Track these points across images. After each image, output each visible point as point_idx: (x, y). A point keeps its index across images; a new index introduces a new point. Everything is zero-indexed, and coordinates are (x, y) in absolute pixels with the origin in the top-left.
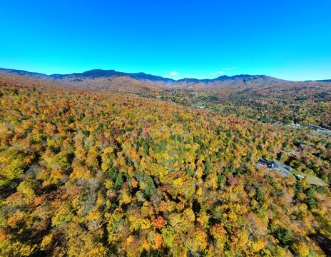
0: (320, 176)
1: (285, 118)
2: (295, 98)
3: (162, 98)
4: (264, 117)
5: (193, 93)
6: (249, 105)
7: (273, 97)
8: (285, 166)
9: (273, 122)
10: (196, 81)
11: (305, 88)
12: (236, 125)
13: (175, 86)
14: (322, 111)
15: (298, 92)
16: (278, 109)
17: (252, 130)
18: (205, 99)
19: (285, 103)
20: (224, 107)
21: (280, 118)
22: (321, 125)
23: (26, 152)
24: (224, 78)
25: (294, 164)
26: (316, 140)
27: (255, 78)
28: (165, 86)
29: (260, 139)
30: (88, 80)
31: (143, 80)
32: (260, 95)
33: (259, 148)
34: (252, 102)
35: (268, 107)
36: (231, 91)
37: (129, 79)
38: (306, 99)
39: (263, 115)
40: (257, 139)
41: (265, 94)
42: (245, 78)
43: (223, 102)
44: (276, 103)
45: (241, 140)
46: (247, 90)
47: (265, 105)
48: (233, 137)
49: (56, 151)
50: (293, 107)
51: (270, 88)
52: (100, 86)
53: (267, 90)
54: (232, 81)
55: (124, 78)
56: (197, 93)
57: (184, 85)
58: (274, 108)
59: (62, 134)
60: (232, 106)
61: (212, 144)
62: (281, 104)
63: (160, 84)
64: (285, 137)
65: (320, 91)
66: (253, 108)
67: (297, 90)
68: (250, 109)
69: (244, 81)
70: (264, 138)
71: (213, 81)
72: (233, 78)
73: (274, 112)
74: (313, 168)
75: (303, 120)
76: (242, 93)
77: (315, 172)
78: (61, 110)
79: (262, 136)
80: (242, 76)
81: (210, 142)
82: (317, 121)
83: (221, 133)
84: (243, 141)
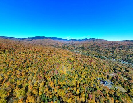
0: (123, 87)
1: (109, 56)
2: (112, 48)
3: (63, 47)
4: (102, 56)
5: (75, 45)
6: (96, 51)
7: (104, 47)
8: (110, 82)
9: (105, 58)
10: (76, 40)
11: (115, 44)
12: (91, 62)
13: (68, 42)
14: (122, 53)
15: (113, 45)
16: (106, 52)
17: (97, 64)
18: (79, 48)
19: (109, 50)
20: (87, 51)
21: (108, 57)
22: (122, 59)
23: (8, 90)
24: (86, 39)
25: (114, 81)
26: (121, 67)
27: (97, 40)
28: (64, 42)
29: (101, 69)
30: (34, 40)
31: (56, 40)
32: (99, 47)
33: (100, 73)
34: (96, 49)
35: (103, 52)
36: (89, 45)
37: (50, 40)
38: (116, 48)
39: (101, 55)
40: (99, 69)
41: (101, 46)
42: (94, 40)
43: (86, 50)
44: (105, 50)
45: (93, 70)
46: (95, 44)
47: (102, 51)
48: (90, 69)
49: (21, 87)
50: (111, 52)
51: (102, 44)
52: (39, 43)
53: (102, 45)
54: (89, 41)
55: (48, 39)
56: (76, 45)
57: (71, 42)
58: (105, 52)
59: (23, 76)
60: (90, 51)
61: (82, 74)
62: (107, 51)
63: (62, 41)
64: (110, 67)
65: (120, 46)
66: (97, 52)
67: (112, 45)
68: (96, 52)
69: (93, 41)
70: (102, 68)
71: (82, 40)
72: (89, 39)
73: (105, 54)
74: (120, 83)
75: (116, 57)
76: (93, 45)
77: (121, 85)
78: (23, 61)
79: (101, 68)
80: (92, 39)
81: (81, 73)
82: (121, 58)
83: (86, 68)
84: (94, 71)
